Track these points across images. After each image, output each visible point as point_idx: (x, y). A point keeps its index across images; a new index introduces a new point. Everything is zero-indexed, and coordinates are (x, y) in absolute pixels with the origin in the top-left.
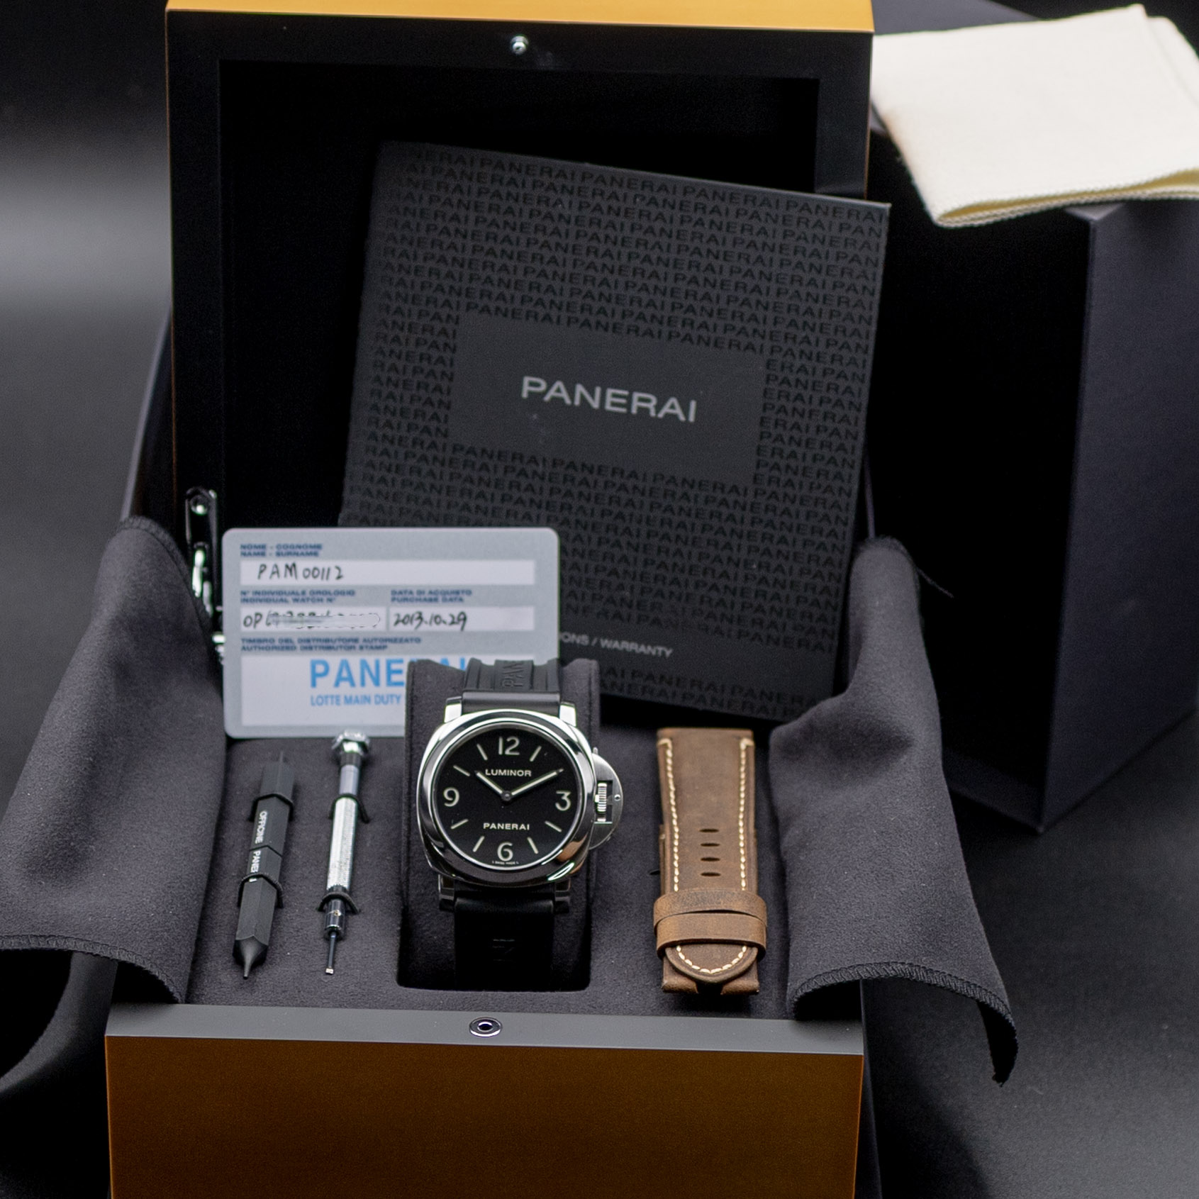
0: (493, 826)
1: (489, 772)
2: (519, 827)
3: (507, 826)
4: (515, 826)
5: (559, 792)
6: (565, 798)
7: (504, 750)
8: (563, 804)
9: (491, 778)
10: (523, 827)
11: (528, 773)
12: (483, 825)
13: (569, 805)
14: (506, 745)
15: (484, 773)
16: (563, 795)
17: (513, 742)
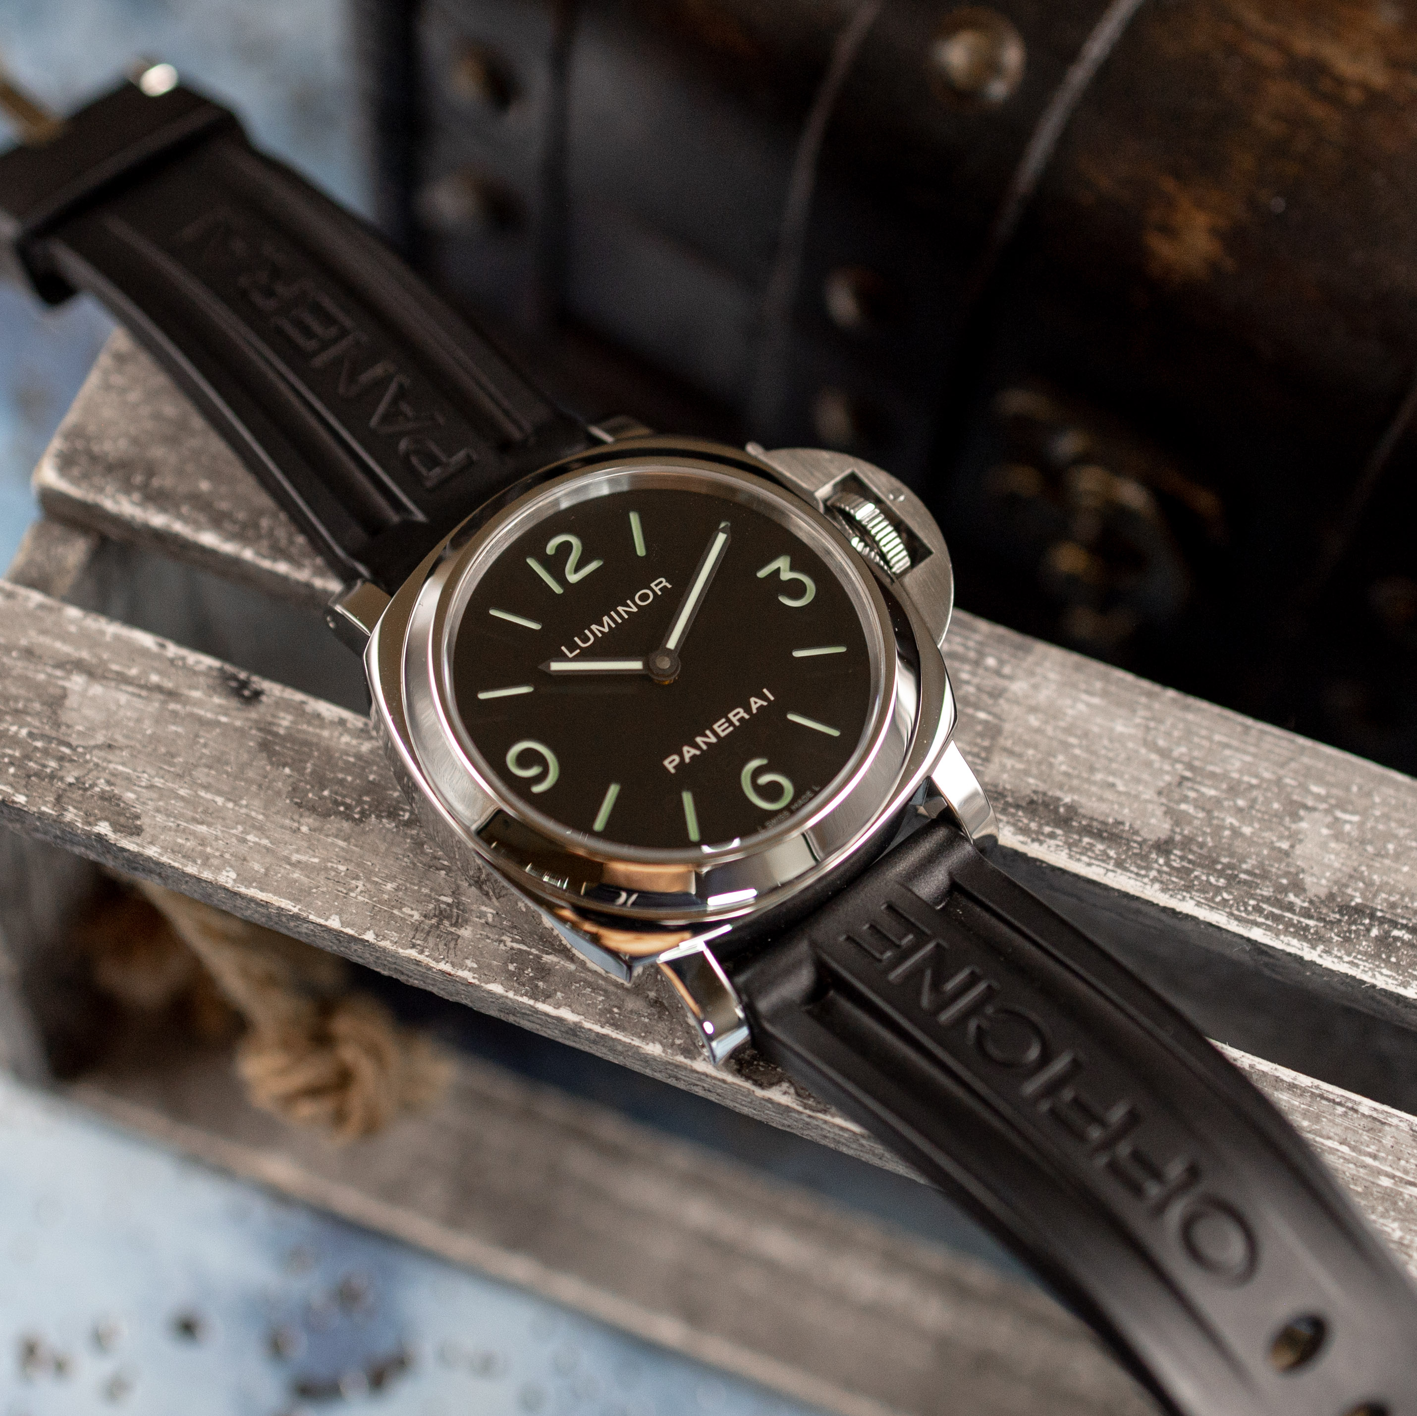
0: (689, 752)
1: (572, 647)
2: (748, 710)
3: (722, 728)
4: (737, 715)
5: (762, 574)
6: (787, 575)
7: (561, 579)
8: (796, 588)
9: (585, 655)
10: (756, 703)
11: (660, 584)
12: (665, 769)
13: (810, 585)
14: (556, 565)
15: (564, 658)
16: (778, 571)
17: (566, 548)
